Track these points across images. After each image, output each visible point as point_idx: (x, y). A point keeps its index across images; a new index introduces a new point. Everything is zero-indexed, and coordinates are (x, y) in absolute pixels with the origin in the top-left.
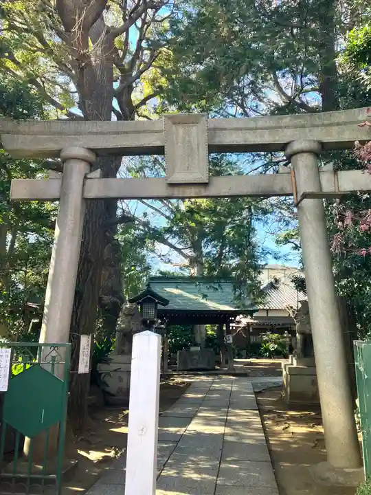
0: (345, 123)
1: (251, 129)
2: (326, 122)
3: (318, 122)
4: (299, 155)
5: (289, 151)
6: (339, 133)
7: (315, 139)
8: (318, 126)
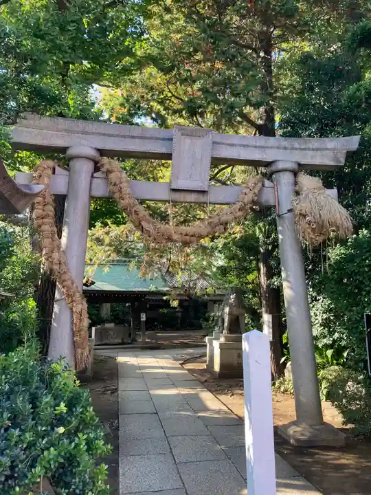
0: (317, 149)
1: (244, 146)
2: (303, 147)
3: (296, 145)
4: (281, 174)
5: (273, 168)
6: (312, 157)
7: (294, 160)
8: (296, 149)
